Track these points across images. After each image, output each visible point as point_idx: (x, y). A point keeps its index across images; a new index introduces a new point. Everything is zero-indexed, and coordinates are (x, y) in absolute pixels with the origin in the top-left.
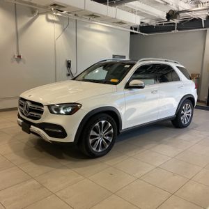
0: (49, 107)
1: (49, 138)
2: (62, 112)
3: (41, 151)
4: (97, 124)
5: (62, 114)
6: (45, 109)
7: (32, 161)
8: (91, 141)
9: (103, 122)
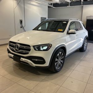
0: (34, 46)
1: (34, 65)
2: (41, 49)
3: (25, 71)
4: (58, 55)
5: (42, 51)
6: (32, 48)
7: (23, 78)
8: (56, 64)
9: (60, 53)
